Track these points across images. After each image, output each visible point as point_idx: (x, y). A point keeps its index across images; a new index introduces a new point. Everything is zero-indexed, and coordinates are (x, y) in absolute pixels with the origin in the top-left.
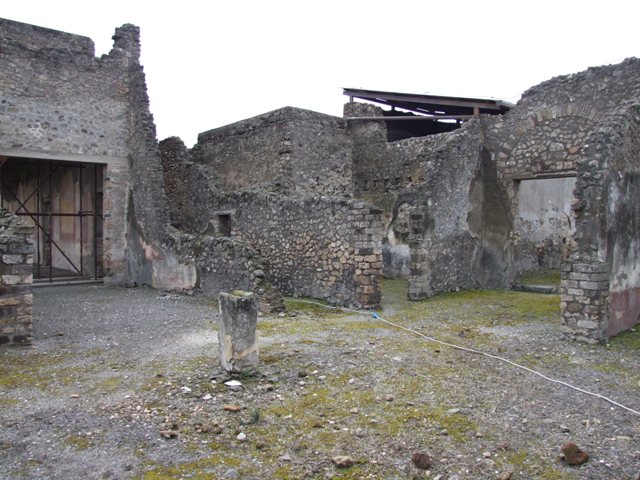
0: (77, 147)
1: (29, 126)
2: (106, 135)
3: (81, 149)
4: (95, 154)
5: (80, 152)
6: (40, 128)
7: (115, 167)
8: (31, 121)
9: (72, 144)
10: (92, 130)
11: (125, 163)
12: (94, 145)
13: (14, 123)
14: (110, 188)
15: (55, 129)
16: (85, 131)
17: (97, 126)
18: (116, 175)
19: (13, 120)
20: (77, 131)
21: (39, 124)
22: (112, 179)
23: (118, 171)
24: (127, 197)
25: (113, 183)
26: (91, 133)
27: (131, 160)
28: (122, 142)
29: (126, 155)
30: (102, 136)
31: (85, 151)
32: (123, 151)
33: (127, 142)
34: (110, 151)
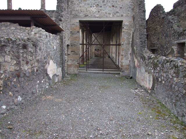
0: (110, 14)
1: (91, 7)
2: (122, 7)
3: (111, 14)
4: (118, 16)
5: (111, 16)
6: (95, 7)
7: (127, 22)
8: (92, 4)
9: (108, 13)
10: (117, 5)
11: (131, 19)
12: (117, 12)
13: (85, 6)
14: (124, 32)
15: (101, 7)
16: (113, 6)
17: (119, 3)
18: (127, 25)
19: (85, 5)
20: (110, 7)
21: (95, 5)
22: (125, 28)
23: (128, 24)
24: (131, 36)
25: (125, 29)
26: (116, 7)
27: (134, 18)
28: (130, 9)
29: (132, 16)
30: (121, 8)
31: (113, 15)
32: (130, 14)
33: (133, 9)
34: (124, 14)
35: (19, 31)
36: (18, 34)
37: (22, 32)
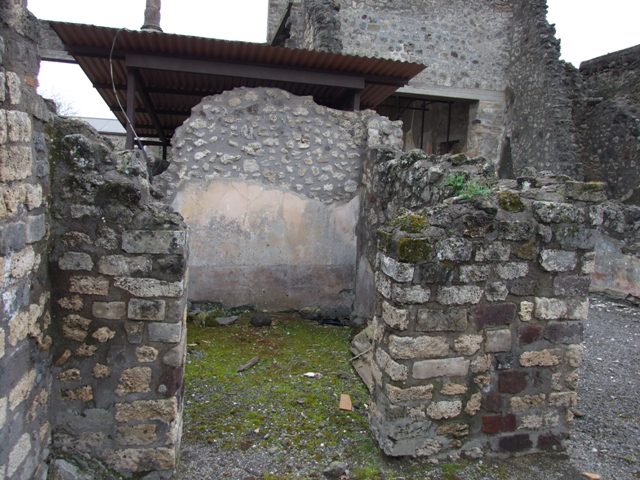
0: (444, 76)
1: (391, 49)
2: (479, 59)
3: (449, 79)
4: (466, 87)
5: (448, 83)
6: (403, 51)
7: (489, 104)
8: (393, 41)
9: (438, 73)
10: (464, 53)
11: (501, 99)
12: (465, 74)
13: (374, 45)
14: (479, 134)
15: (421, 52)
16: (455, 55)
17: (471, 48)
18: (489, 116)
19: (373, 41)
20: (445, 55)
21: (402, 45)
22: (483, 122)
23: (491, 111)
24: (500, 148)
25: (485, 127)
26: (463, 58)
27: (510, 95)
28: (499, 70)
29: (504, 89)
30: (475, 62)
31: (453, 83)
32: (501, 82)
33: (506, 70)
34: (484, 83)
35: (322, 123)
36: (317, 131)
37: (328, 127)
